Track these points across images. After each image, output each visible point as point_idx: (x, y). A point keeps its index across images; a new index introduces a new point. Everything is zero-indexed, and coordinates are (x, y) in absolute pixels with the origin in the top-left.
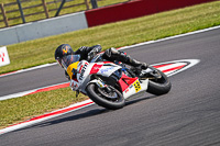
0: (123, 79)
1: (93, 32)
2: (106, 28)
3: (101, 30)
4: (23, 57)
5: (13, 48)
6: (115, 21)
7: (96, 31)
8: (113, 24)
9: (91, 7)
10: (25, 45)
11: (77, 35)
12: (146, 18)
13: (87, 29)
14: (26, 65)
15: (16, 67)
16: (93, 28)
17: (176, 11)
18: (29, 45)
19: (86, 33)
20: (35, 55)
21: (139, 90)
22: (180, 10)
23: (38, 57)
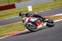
0: (38, 23)
1: (56, 2)
4: (36, 9)
5: (33, 6)
7: (57, 2)
10: (36, 5)
11: (51, 3)
13: (54, 1)
14: (37, 11)
15: (34, 12)
18: (38, 5)
19: (54, 2)
20: (39, 8)
21: (43, 26)
23: (40, 9)
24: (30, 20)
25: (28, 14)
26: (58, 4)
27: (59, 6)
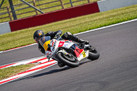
0: (77, 50)
1: (14, 35)
2: (22, 32)
3: (19, 33)
6: (28, 27)
7: (16, 34)
8: (27, 29)
9: (13, 19)
11: (4, 37)
12: (47, 25)
13: (10, 33)
16: (14, 32)
17: (66, 21)
19: (10, 35)
22: (68, 20)
24: (63, 46)
25: (56, 33)
26: (19, 39)
27: (22, 44)
